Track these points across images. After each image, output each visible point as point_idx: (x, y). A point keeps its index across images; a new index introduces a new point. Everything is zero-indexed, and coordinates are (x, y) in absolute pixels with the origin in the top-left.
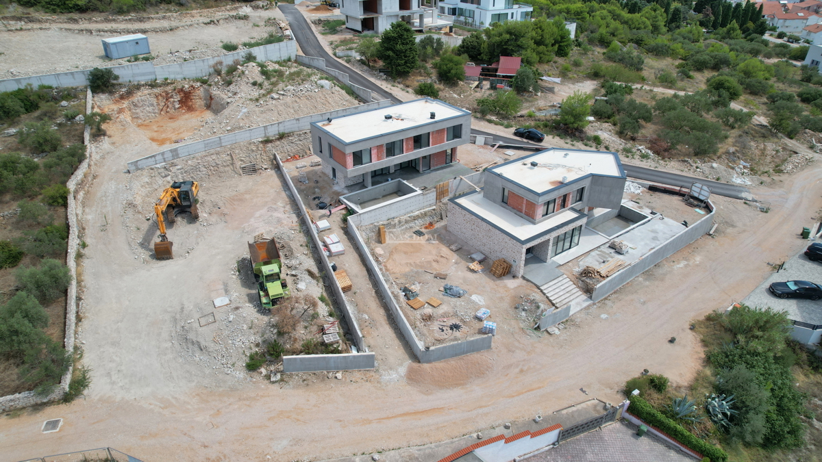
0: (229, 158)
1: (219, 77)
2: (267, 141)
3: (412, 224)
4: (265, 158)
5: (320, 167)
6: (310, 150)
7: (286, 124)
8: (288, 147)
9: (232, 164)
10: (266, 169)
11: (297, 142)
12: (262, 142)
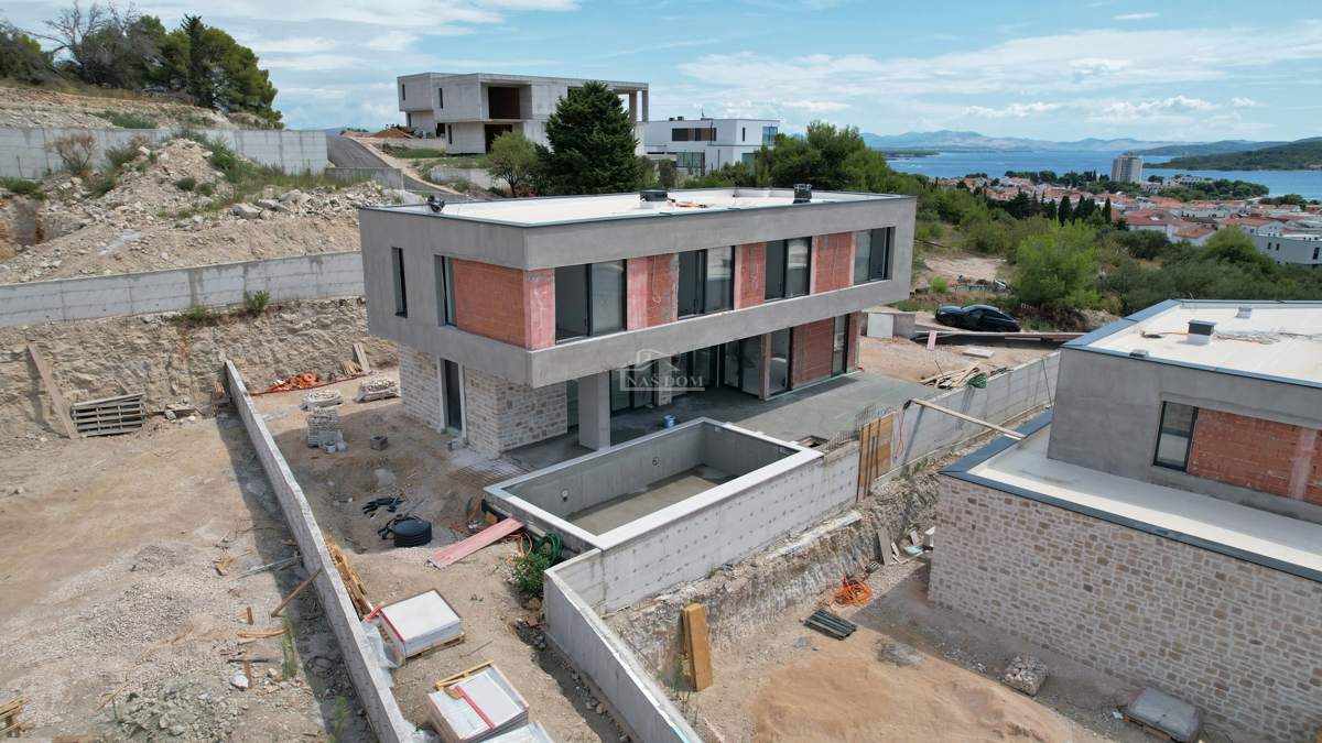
0: (20, 368)
1: (77, 180)
2: (196, 320)
3: (793, 590)
4: (186, 379)
5: (392, 402)
6: (356, 360)
7: (273, 270)
8: (277, 346)
9: (34, 395)
10: (180, 414)
11: (313, 332)
12: (175, 321)
